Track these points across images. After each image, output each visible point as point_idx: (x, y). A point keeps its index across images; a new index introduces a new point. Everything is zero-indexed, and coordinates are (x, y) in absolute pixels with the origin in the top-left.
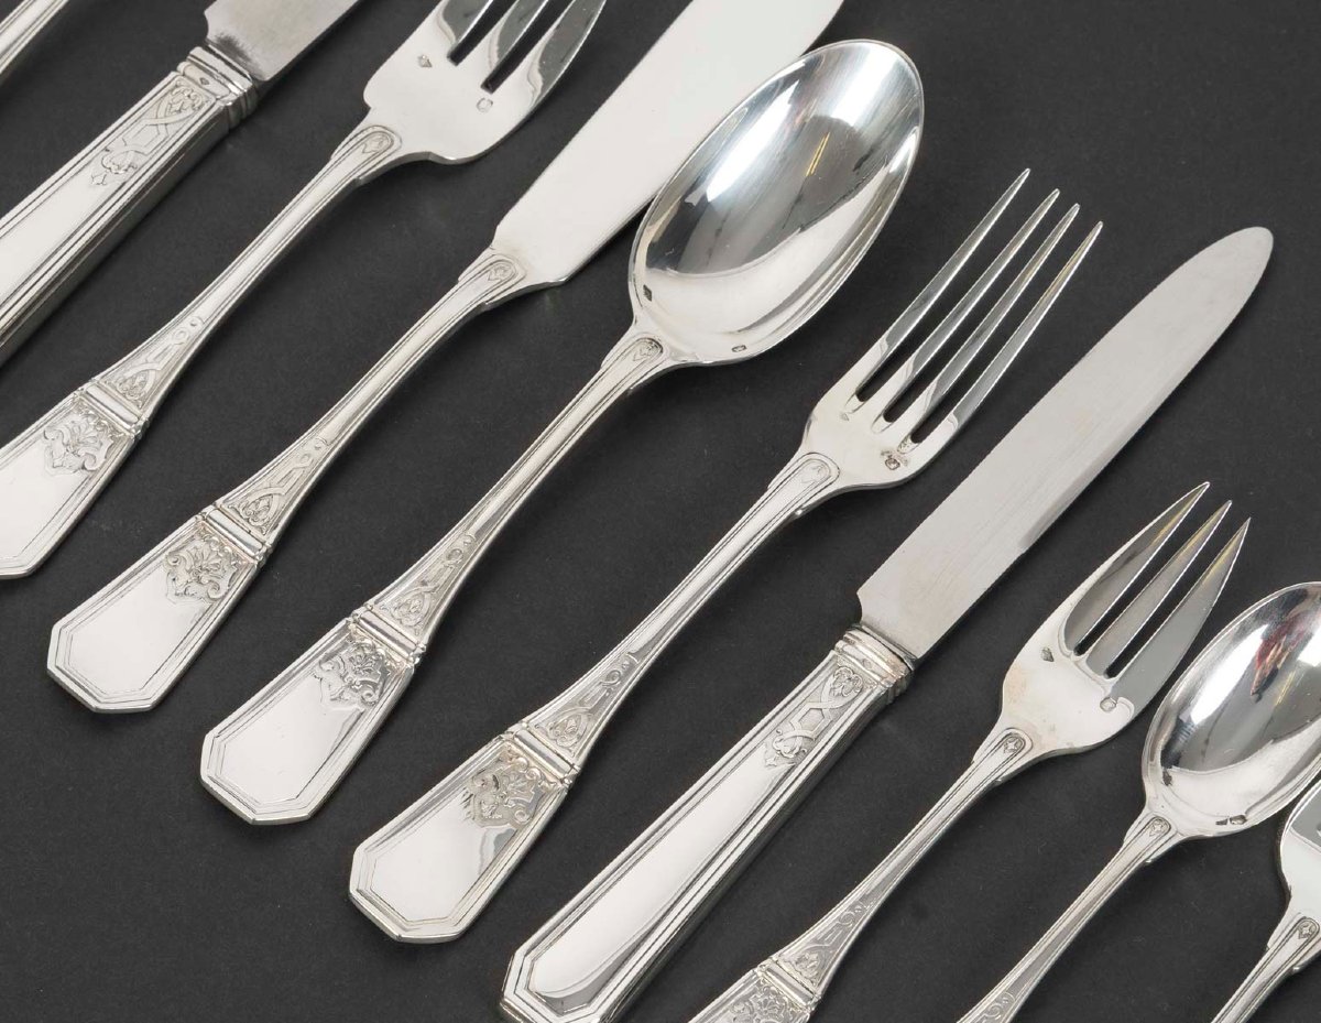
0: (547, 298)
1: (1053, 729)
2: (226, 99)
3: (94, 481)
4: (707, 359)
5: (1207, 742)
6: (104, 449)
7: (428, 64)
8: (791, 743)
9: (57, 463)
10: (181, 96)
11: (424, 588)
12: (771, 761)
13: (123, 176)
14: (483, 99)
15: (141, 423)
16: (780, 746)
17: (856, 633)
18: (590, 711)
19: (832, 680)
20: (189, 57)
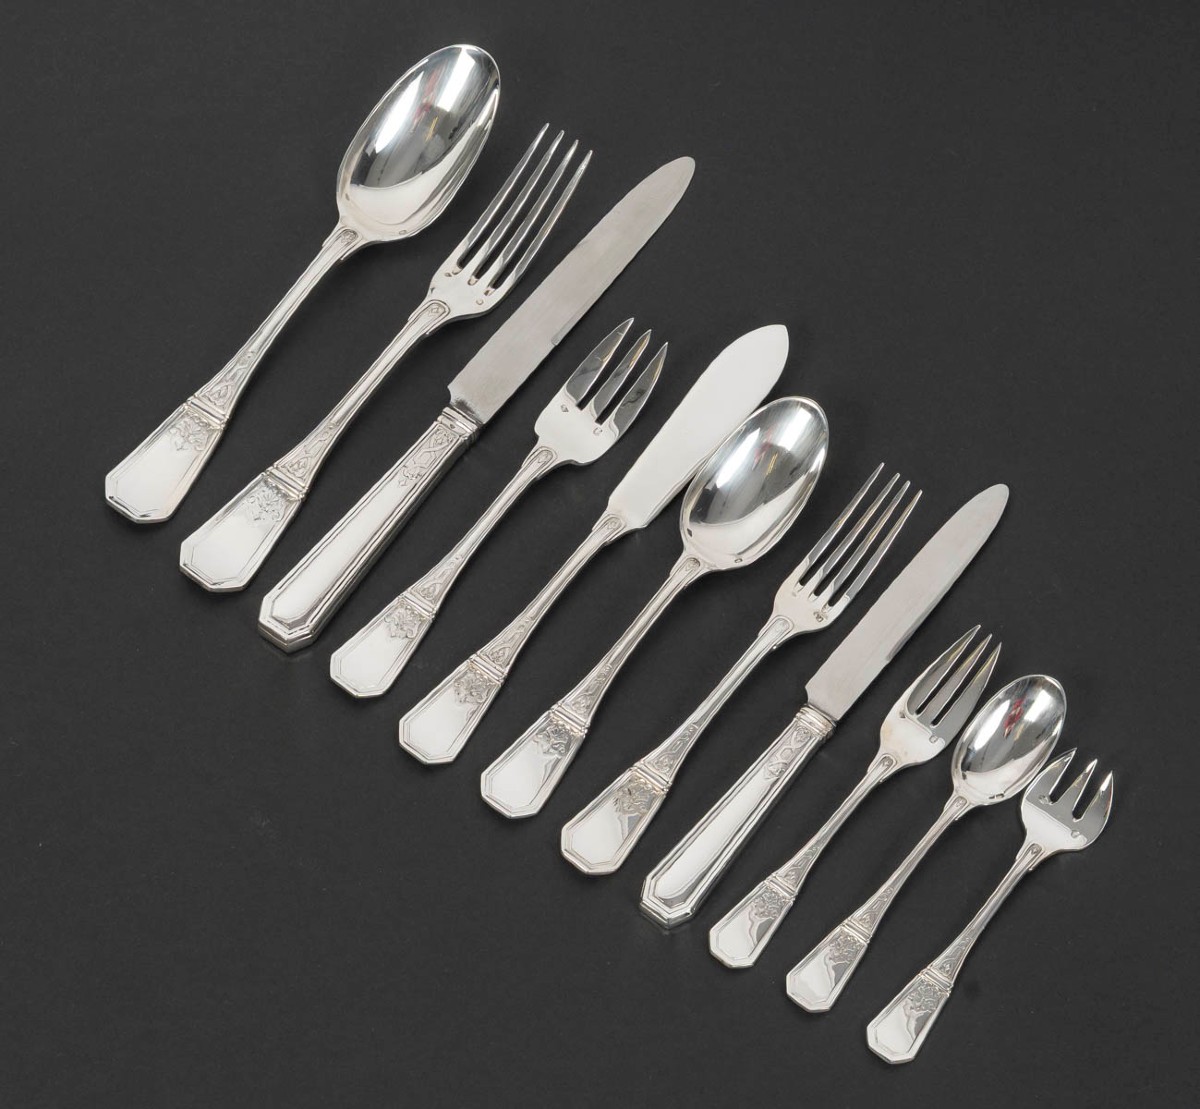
0: (637, 535)
2: (464, 436)
3: (413, 643)
4: (723, 568)
5: (982, 758)
6: (417, 626)
7: (566, 410)
8: (776, 767)
9: (393, 634)
10: (441, 436)
11: (588, 693)
12: (767, 776)
13: (414, 480)
14: (597, 428)
15: (435, 612)
16: (772, 768)
18: (674, 754)
19: (795, 733)
20: (442, 413)
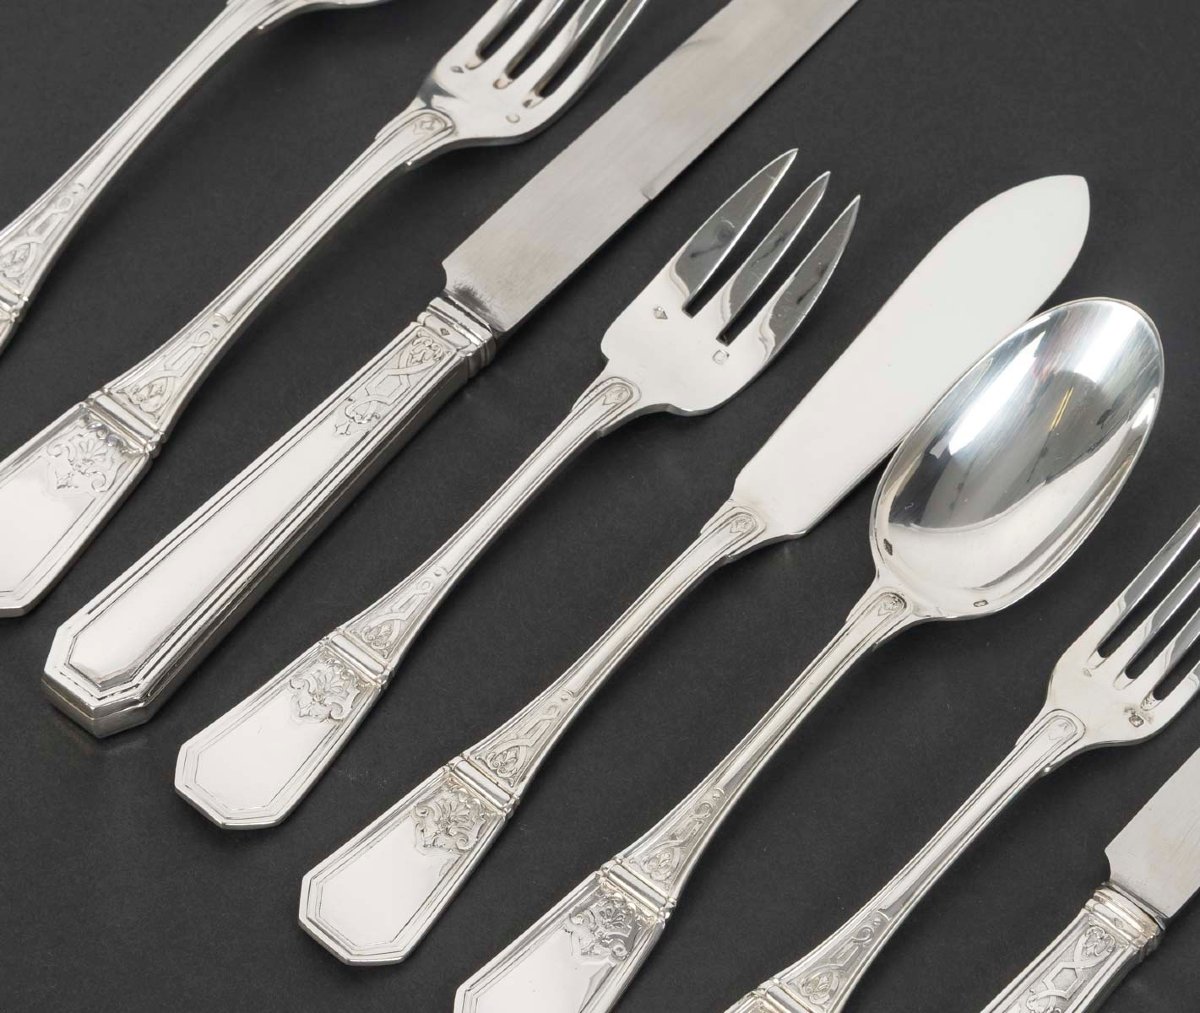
0: (786, 550)
2: (466, 349)
3: (341, 731)
4: (951, 614)
6: (351, 698)
7: (664, 316)
8: (1044, 1002)
9: (304, 711)
10: (422, 347)
11: (674, 843)
13: (366, 426)
14: (719, 351)
15: (387, 673)
16: (1035, 1005)
17: (1106, 891)
18: (840, 968)
19: (1083, 939)
20: (429, 308)
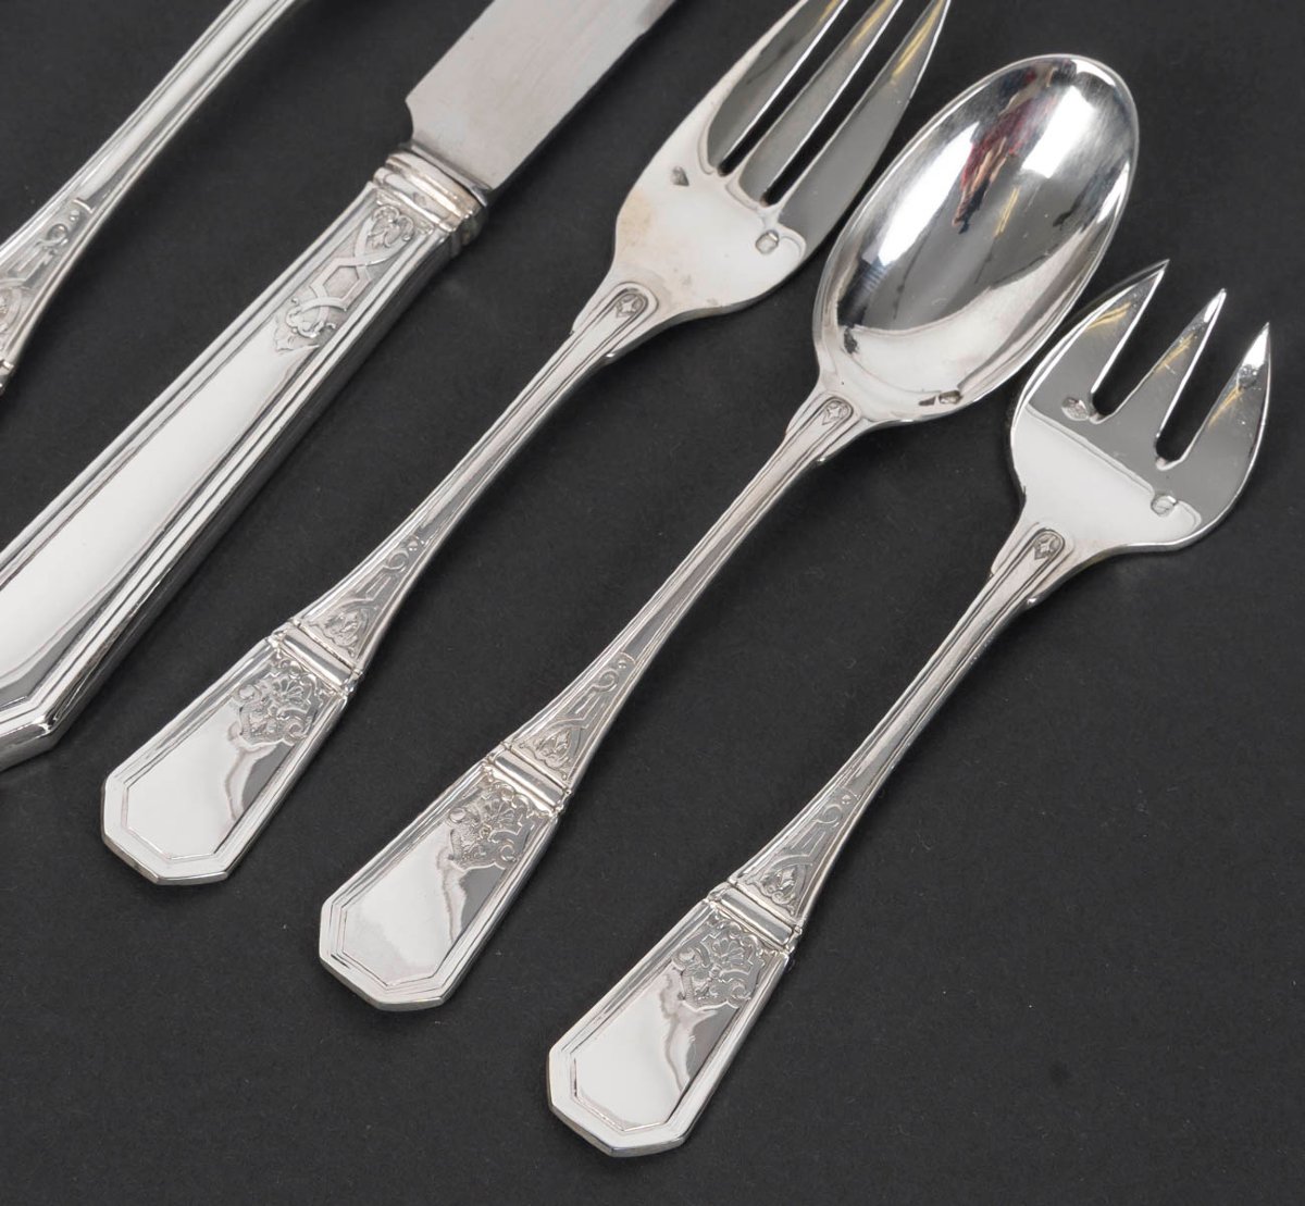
1: (687, 281)
5: (901, 289)
8: (312, 316)
12: (283, 343)
16: (296, 321)
17: (404, 157)
18: (26, 284)
19: (369, 225)
